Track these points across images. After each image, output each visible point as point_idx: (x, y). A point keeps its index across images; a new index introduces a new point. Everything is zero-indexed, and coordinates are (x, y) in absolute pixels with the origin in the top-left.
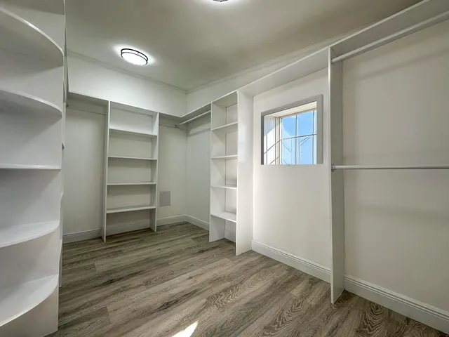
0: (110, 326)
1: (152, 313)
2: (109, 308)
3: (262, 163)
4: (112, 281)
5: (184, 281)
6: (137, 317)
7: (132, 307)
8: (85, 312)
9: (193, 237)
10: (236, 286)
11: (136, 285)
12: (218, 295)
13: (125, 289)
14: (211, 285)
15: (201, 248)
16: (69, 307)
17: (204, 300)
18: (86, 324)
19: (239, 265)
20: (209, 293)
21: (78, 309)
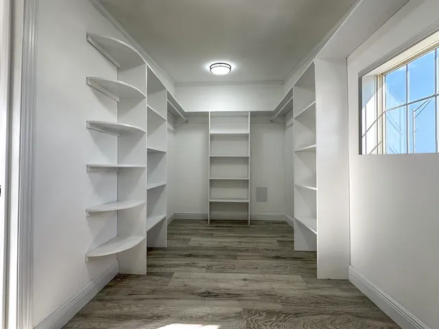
0: (165, 288)
1: (193, 294)
2: (175, 275)
3: (360, 153)
4: (190, 256)
5: (237, 280)
6: (183, 292)
7: (187, 282)
8: (163, 270)
9: (280, 239)
10: (287, 314)
11: (202, 265)
12: (258, 312)
13: (193, 265)
14: (259, 297)
15: (279, 254)
16: (161, 262)
17: (240, 310)
18: (157, 278)
19: (312, 291)
20: (250, 305)
21: (162, 266)
